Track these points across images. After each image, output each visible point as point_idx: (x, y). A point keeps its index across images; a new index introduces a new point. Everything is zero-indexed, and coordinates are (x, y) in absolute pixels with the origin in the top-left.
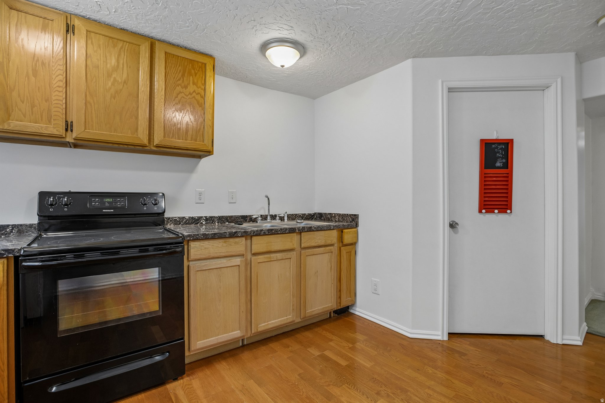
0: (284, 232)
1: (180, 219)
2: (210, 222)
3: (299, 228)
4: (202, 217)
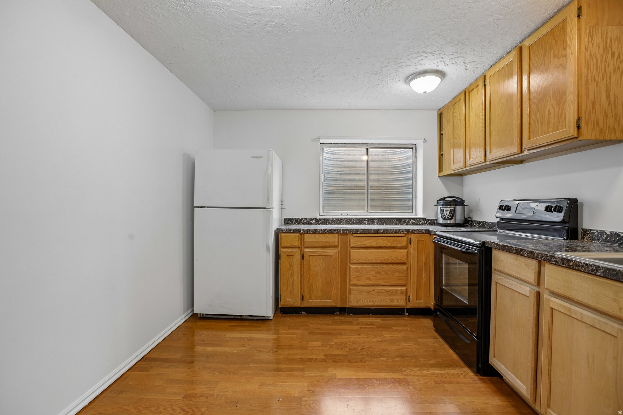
0: (592, 271)
1: (599, 234)
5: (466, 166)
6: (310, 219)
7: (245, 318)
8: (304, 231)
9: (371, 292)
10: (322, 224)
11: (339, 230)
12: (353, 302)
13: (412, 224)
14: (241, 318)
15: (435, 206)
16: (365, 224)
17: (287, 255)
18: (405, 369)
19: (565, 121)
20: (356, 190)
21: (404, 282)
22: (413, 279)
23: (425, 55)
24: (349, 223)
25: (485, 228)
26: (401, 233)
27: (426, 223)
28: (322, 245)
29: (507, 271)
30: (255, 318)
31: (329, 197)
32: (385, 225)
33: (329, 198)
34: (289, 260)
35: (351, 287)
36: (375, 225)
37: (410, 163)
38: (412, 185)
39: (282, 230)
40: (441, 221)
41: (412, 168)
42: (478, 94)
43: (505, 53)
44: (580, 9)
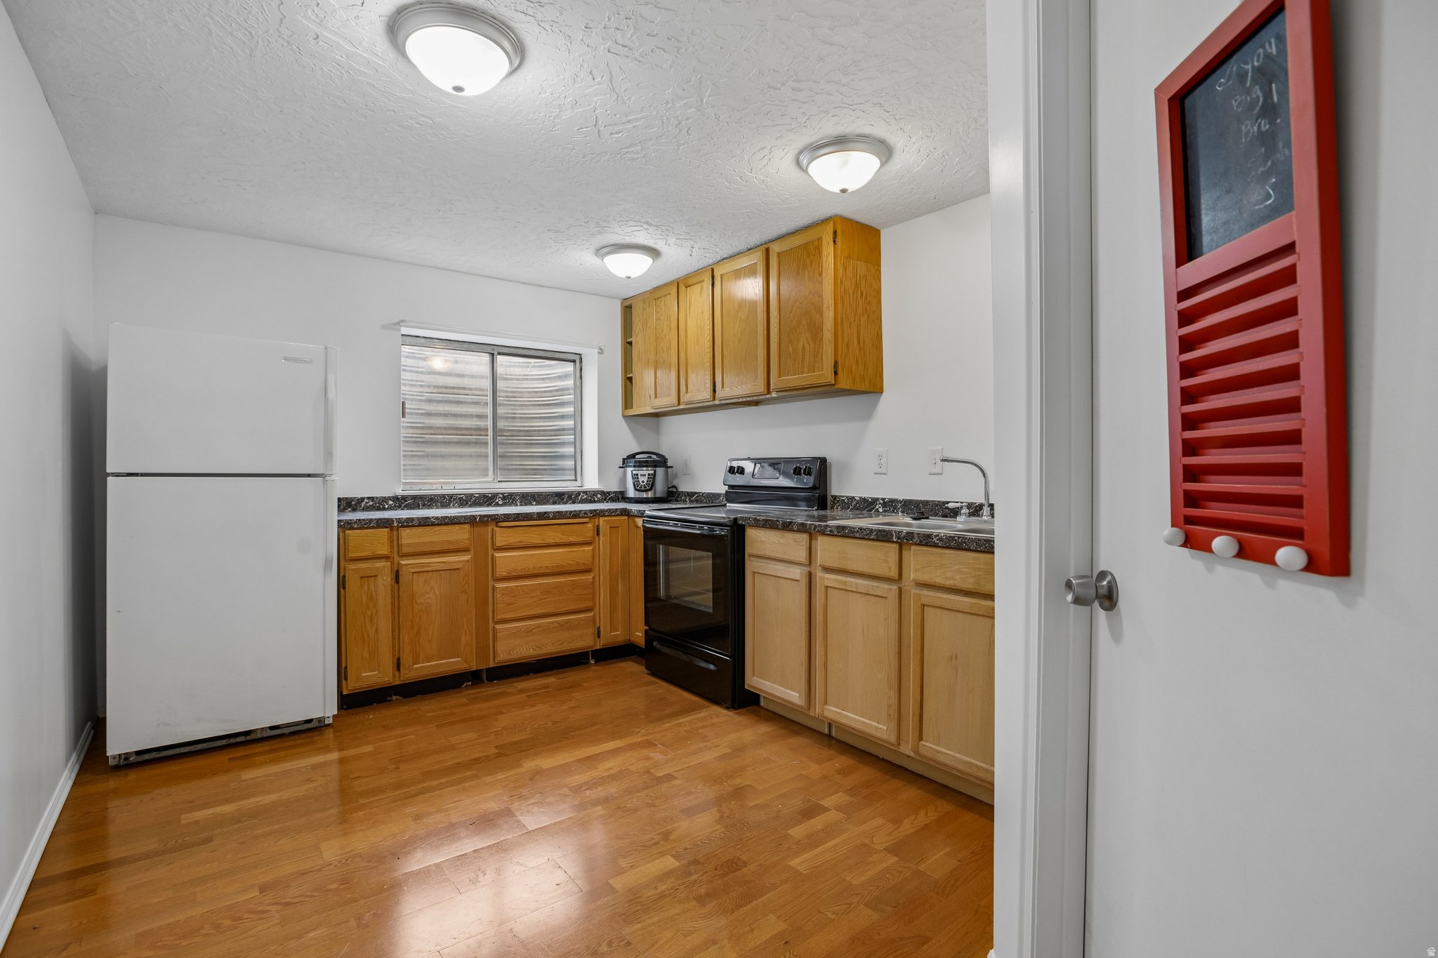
1: (849, 500)
2: (890, 509)
3: (899, 532)
4: (877, 499)
5: (679, 404)
6: (382, 497)
7: (259, 735)
8: (399, 522)
9: (534, 631)
10: (409, 507)
11: (474, 517)
12: (502, 655)
13: (583, 501)
14: (248, 738)
15: (620, 467)
16: (497, 505)
17: (361, 577)
18: (638, 730)
19: (822, 363)
20: (471, 435)
21: (590, 604)
22: (603, 596)
23: (646, 226)
24: (467, 504)
25: (702, 502)
26: (583, 517)
27: (605, 499)
28: (438, 548)
29: (769, 553)
30: (286, 731)
31: (413, 451)
32: (536, 505)
33: (414, 453)
34: (366, 588)
35: (498, 627)
36: (517, 505)
37: (570, 387)
38: (574, 429)
39: (349, 523)
40: (631, 493)
41: (573, 396)
42: (701, 293)
43: (745, 248)
44: (835, 233)
